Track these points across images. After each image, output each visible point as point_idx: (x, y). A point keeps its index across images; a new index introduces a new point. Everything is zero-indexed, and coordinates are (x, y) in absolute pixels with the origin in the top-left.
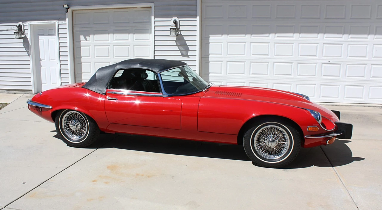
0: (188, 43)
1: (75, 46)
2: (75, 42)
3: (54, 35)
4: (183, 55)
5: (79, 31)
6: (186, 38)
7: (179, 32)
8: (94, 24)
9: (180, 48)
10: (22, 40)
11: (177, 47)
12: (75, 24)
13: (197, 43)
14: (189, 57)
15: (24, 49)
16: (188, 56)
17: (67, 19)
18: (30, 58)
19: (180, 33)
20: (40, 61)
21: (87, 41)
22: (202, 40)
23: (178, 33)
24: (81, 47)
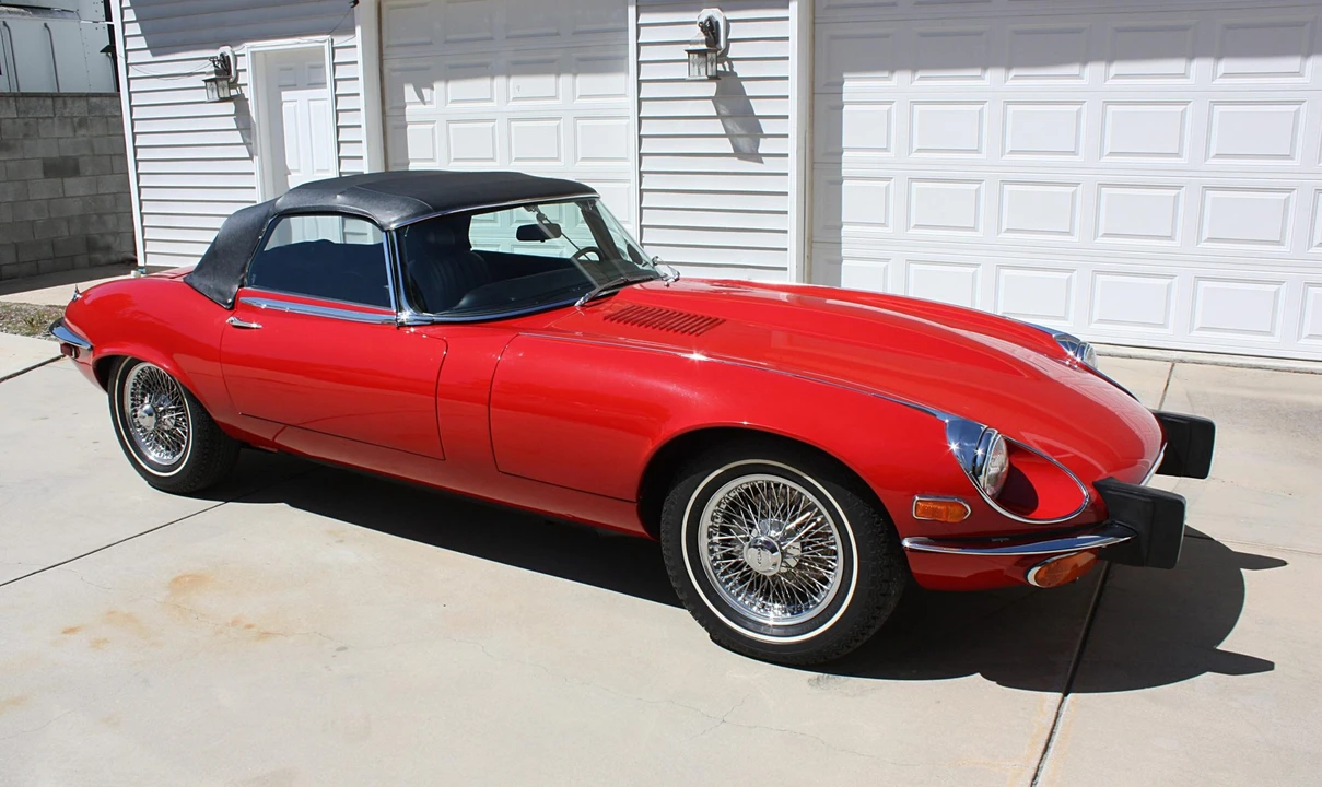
0: (759, 108)
1: (391, 123)
2: (387, 108)
3: (322, 85)
4: (739, 153)
5: (399, 70)
6: (750, 89)
7: (726, 64)
8: (447, 42)
9: (730, 127)
10: (230, 107)
11: (719, 121)
12: (388, 46)
13: (792, 108)
14: (762, 162)
15: (237, 137)
16: (758, 158)
17: (358, 30)
18: (254, 166)
19: (728, 70)
20: (286, 175)
21: (425, 104)
22: (814, 94)
23: (724, 67)
24: (406, 127)
